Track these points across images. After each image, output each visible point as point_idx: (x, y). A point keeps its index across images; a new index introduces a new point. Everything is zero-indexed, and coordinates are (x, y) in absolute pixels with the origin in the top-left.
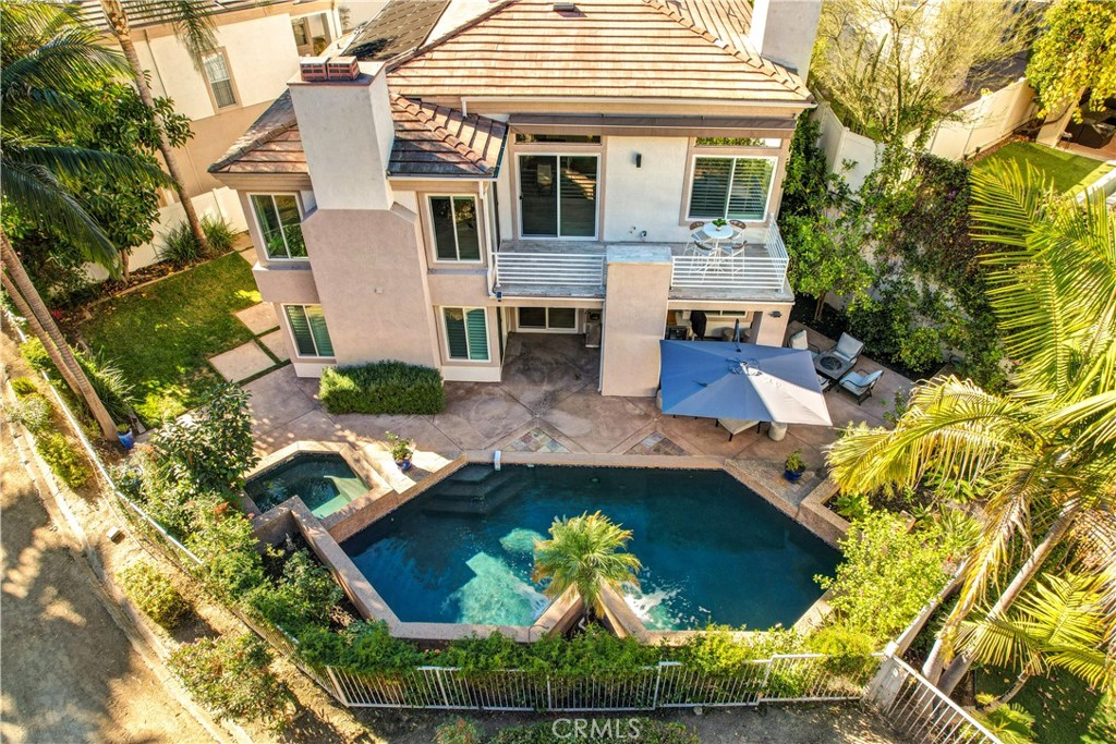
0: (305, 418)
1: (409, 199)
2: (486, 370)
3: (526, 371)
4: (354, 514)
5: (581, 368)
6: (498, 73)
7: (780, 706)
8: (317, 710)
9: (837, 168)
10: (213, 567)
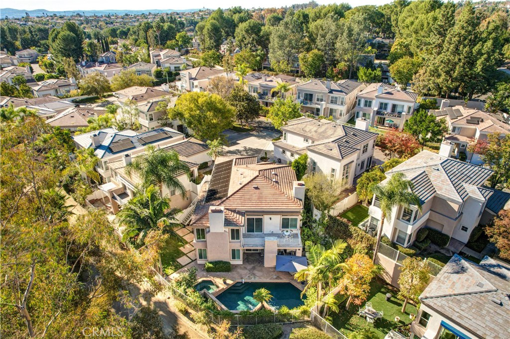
1: (228, 229)
2: (239, 262)
3: (248, 262)
4: (217, 292)
5: (260, 261)
6: (243, 203)
7: (296, 322)
9: (314, 215)
10: (196, 301)
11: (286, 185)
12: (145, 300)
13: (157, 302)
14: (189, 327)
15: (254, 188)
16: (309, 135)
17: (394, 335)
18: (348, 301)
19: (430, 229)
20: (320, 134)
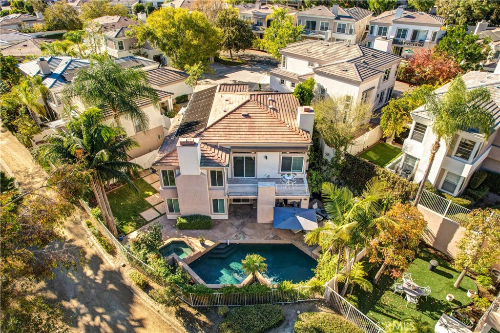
0: (171, 231)
1: (206, 171)
2: (224, 216)
3: (235, 216)
4: (190, 258)
5: (251, 215)
6: (228, 136)
7: (303, 302)
8: (185, 308)
9: (324, 155)
10: (158, 271)
11: (287, 113)
12: (92, 268)
13: (108, 271)
14: (150, 307)
15: (243, 115)
16: (316, 57)
17: (448, 323)
18: (379, 272)
19: (488, 172)
20: (330, 55)
